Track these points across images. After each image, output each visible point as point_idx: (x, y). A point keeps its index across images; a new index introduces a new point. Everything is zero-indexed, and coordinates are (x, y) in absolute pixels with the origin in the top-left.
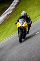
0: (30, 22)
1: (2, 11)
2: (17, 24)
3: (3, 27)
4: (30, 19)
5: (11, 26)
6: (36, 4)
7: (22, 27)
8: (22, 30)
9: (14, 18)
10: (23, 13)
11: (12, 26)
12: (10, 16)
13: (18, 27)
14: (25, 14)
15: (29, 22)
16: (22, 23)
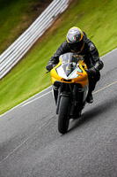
0: (97, 65)
1: (39, 6)
2: (53, 71)
3: (41, 52)
7: (70, 80)
8: (68, 90)
10: (72, 33)
12: (60, 20)
13: (54, 80)
14: (80, 35)
15: (94, 63)
16: (67, 68)
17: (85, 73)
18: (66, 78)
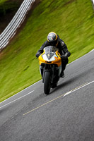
0: (67, 54)
2: (40, 57)
4: (66, 47)
5: (5, 77)
6: (64, 26)
7: (51, 62)
9: (13, 58)
11: (8, 77)
16: (49, 55)
17: (59, 58)
18: (48, 61)
